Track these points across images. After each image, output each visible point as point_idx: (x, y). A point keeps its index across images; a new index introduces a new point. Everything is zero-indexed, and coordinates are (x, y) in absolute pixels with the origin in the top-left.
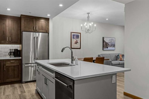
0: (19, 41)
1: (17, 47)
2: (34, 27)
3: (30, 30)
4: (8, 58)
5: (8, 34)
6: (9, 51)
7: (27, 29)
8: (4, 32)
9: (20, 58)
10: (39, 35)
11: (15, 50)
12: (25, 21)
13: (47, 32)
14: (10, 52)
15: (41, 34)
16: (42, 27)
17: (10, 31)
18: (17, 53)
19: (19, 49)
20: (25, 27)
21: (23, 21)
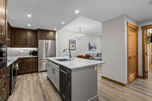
0: (36, 45)
1: (34, 49)
2: (45, 37)
3: (43, 38)
4: (29, 56)
5: (29, 41)
6: (29, 52)
7: (41, 38)
8: (26, 40)
9: (37, 56)
10: (49, 42)
11: (33, 51)
12: (40, 33)
13: (54, 39)
14: (30, 53)
15: (50, 41)
16: (51, 36)
17: (30, 39)
18: (35, 53)
19: (36, 51)
20: (40, 37)
21: (38, 33)
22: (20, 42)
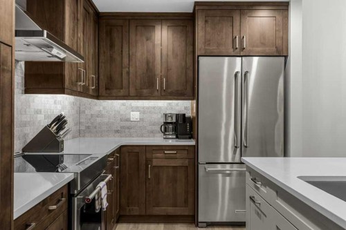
0: (189, 88)
1: (182, 106)
2: (234, 40)
3: (223, 50)
6: (162, 120)
7: (213, 48)
8: (148, 63)
9: (192, 142)
10: (250, 65)
11: (177, 115)
12: (206, 21)
14: (166, 123)
15: (256, 59)
16: (263, 36)
18: (183, 126)
19: (189, 114)
20: (207, 42)
21: (200, 24)
22: (128, 73)
